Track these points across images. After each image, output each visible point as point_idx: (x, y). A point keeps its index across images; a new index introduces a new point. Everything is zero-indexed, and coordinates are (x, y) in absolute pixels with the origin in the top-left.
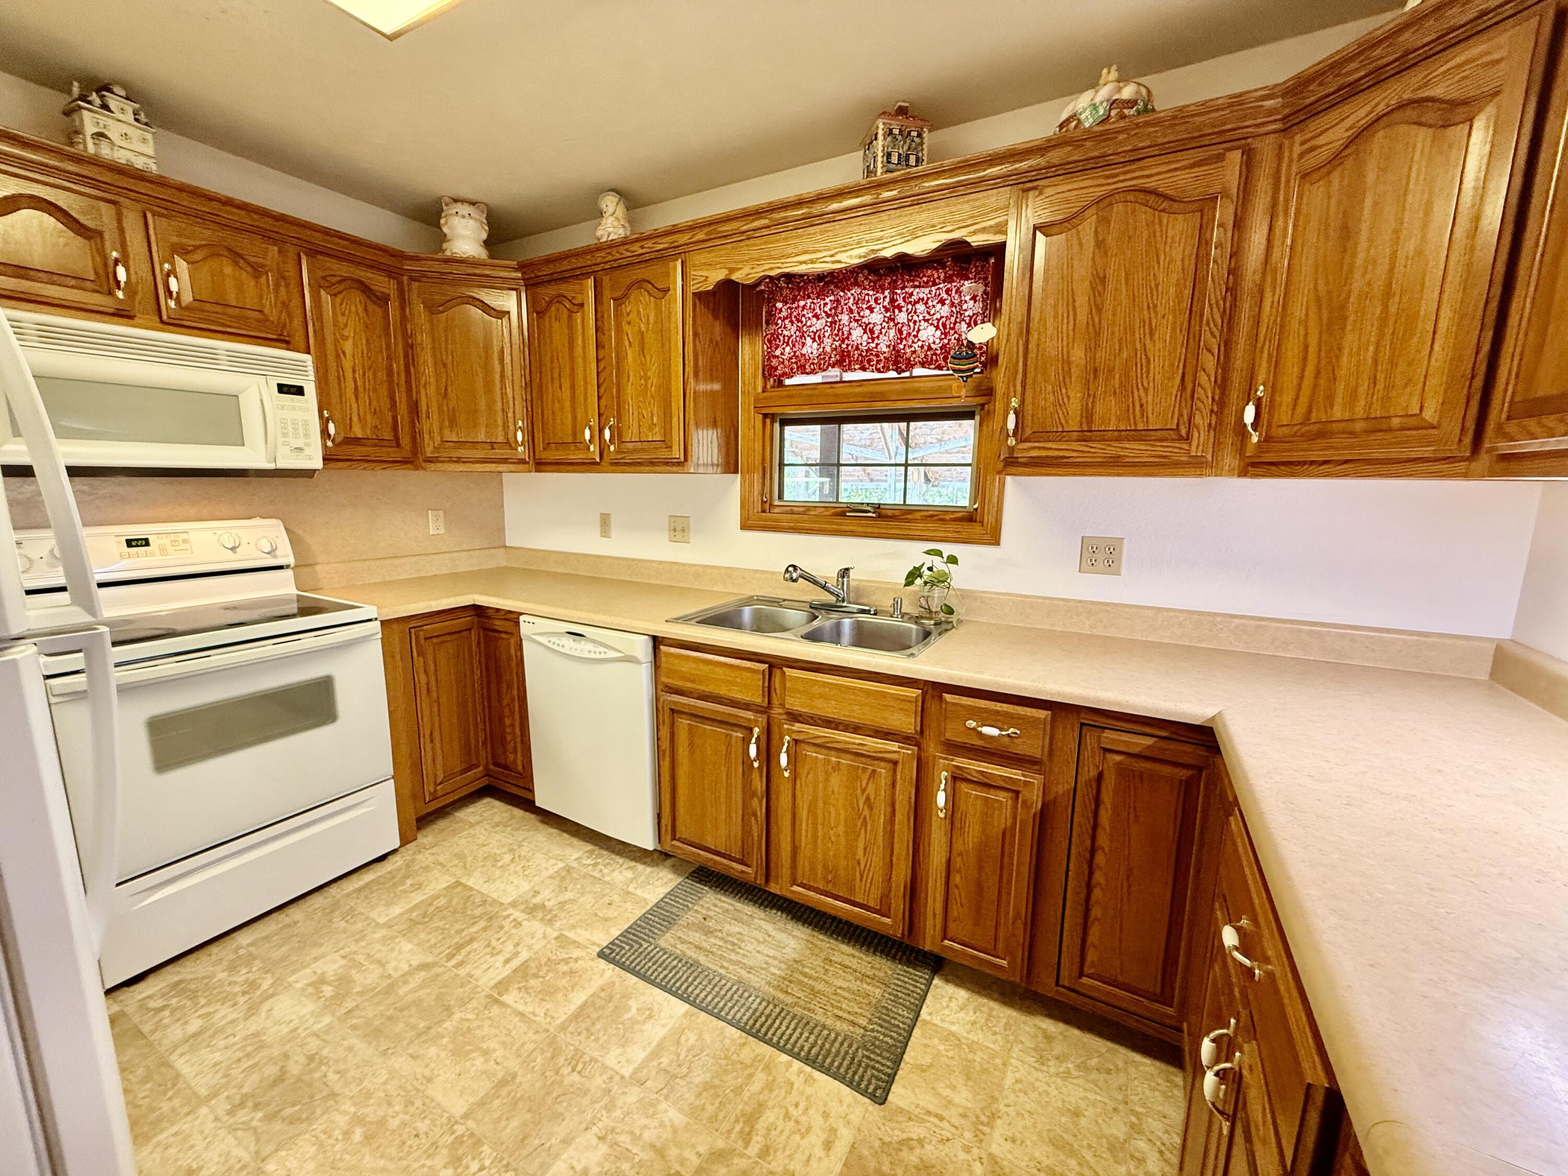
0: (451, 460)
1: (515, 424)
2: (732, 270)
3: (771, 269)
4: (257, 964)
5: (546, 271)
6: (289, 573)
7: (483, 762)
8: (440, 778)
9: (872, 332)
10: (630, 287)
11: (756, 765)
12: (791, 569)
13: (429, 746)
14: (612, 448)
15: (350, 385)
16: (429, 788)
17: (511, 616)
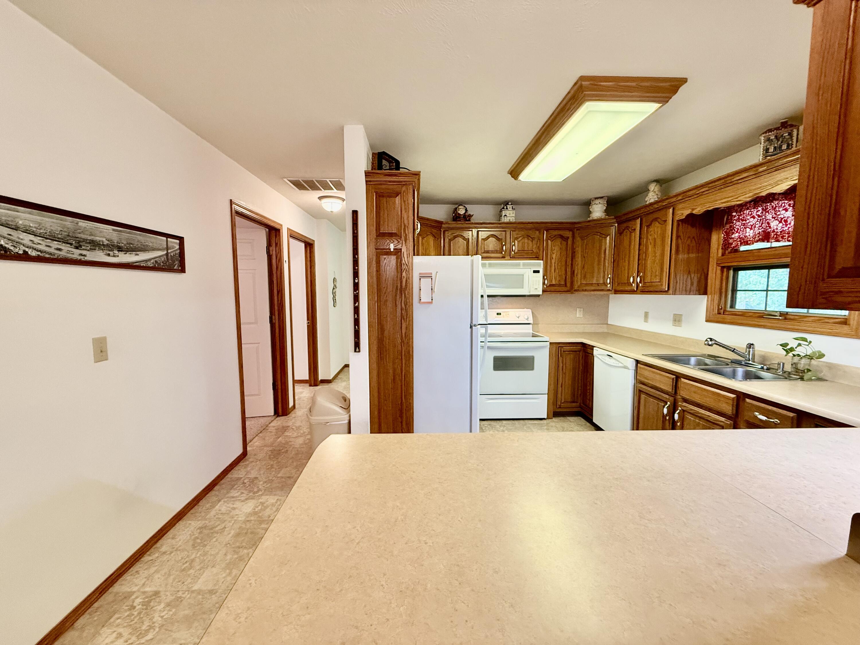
0: (583, 290)
1: (608, 275)
2: (693, 210)
3: (709, 207)
5: (624, 218)
6: (531, 326)
7: (579, 402)
8: (563, 401)
10: (652, 222)
11: (667, 418)
12: (709, 340)
13: (560, 388)
14: (641, 285)
15: (553, 268)
16: (559, 403)
17: (592, 347)
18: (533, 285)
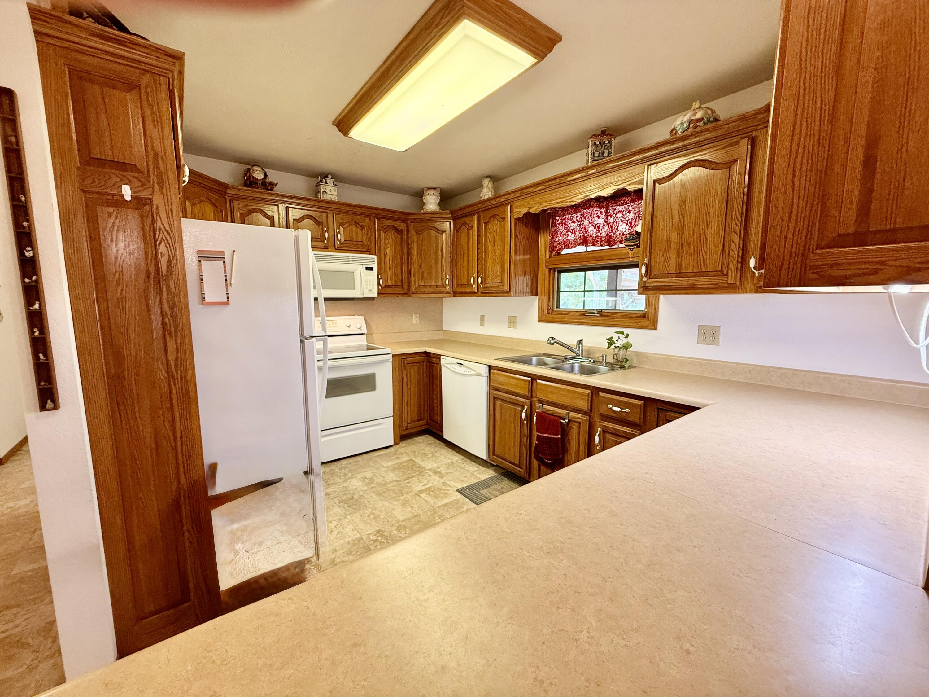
0: (421, 293)
1: (446, 277)
2: (530, 208)
3: (546, 206)
4: (347, 470)
5: (460, 213)
6: (364, 336)
7: (426, 418)
8: (409, 421)
9: (599, 227)
10: (490, 218)
11: (525, 422)
12: (551, 339)
13: (406, 407)
14: (482, 286)
15: (388, 266)
16: (405, 424)
17: (438, 357)
18: (367, 285)
